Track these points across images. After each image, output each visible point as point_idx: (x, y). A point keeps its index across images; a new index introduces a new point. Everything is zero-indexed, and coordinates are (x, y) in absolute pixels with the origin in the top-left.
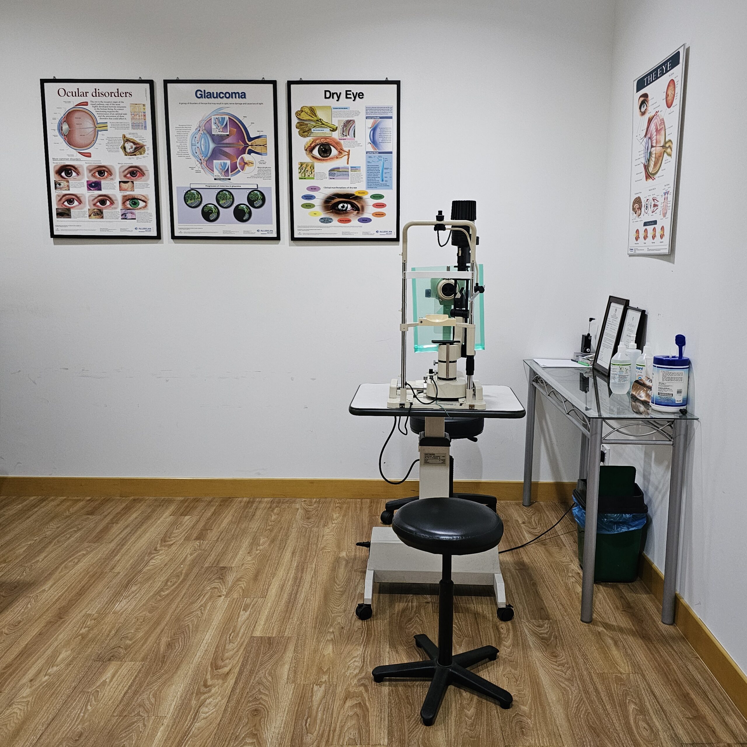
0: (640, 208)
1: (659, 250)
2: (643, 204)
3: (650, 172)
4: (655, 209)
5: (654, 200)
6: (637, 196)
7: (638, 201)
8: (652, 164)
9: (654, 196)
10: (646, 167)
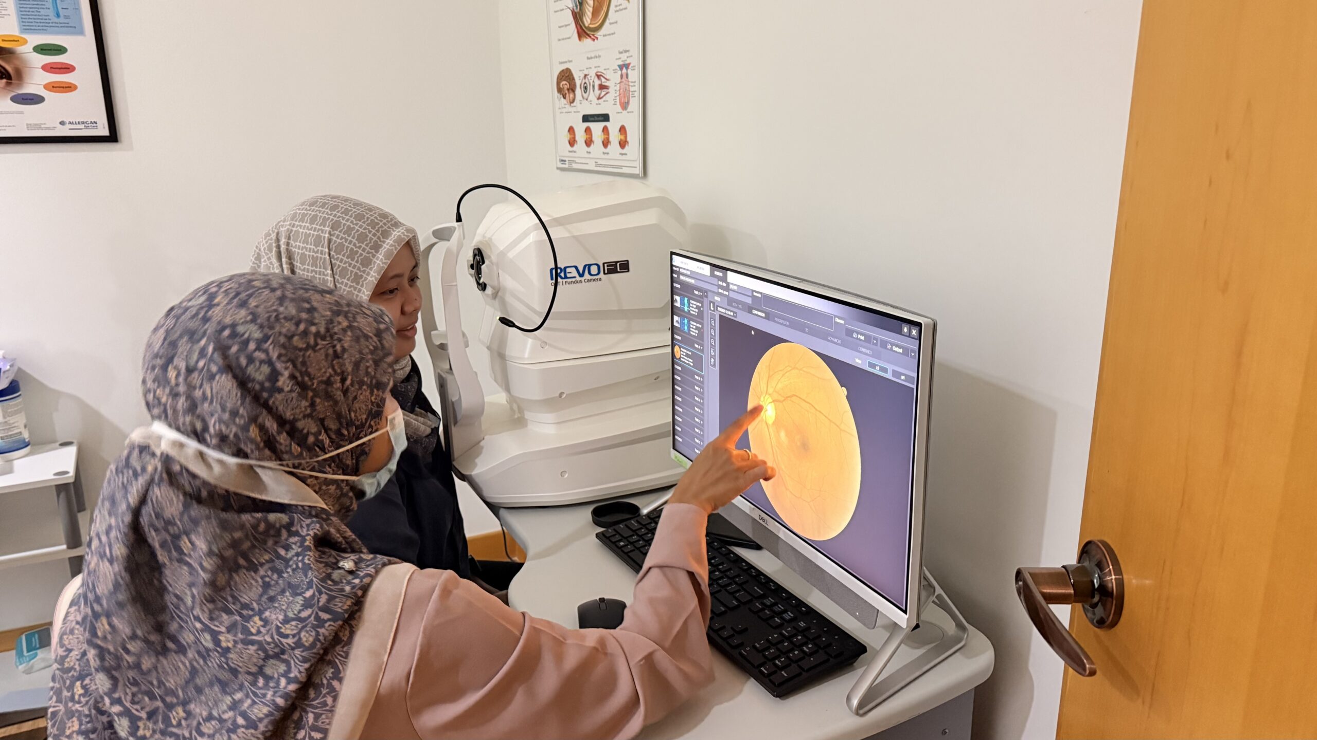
0: (572, 89)
1: (620, 167)
2: (578, 83)
3: (587, 25)
4: (603, 93)
5: (598, 76)
6: (564, 67)
7: (566, 76)
8: (589, 11)
9: (599, 70)
10: (578, 17)
